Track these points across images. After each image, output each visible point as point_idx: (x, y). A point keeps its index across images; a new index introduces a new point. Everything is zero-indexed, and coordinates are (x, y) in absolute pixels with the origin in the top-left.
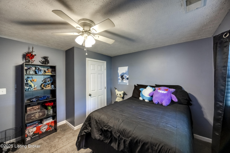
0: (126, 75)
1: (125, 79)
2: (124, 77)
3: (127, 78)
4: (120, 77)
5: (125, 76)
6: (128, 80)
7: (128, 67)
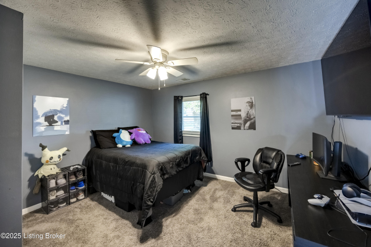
0: (62, 116)
1: (59, 123)
2: (56, 118)
3: (65, 121)
4: (42, 120)
5: (60, 118)
6: (68, 126)
7: (67, 99)
